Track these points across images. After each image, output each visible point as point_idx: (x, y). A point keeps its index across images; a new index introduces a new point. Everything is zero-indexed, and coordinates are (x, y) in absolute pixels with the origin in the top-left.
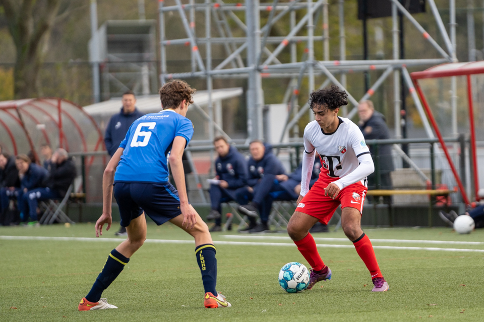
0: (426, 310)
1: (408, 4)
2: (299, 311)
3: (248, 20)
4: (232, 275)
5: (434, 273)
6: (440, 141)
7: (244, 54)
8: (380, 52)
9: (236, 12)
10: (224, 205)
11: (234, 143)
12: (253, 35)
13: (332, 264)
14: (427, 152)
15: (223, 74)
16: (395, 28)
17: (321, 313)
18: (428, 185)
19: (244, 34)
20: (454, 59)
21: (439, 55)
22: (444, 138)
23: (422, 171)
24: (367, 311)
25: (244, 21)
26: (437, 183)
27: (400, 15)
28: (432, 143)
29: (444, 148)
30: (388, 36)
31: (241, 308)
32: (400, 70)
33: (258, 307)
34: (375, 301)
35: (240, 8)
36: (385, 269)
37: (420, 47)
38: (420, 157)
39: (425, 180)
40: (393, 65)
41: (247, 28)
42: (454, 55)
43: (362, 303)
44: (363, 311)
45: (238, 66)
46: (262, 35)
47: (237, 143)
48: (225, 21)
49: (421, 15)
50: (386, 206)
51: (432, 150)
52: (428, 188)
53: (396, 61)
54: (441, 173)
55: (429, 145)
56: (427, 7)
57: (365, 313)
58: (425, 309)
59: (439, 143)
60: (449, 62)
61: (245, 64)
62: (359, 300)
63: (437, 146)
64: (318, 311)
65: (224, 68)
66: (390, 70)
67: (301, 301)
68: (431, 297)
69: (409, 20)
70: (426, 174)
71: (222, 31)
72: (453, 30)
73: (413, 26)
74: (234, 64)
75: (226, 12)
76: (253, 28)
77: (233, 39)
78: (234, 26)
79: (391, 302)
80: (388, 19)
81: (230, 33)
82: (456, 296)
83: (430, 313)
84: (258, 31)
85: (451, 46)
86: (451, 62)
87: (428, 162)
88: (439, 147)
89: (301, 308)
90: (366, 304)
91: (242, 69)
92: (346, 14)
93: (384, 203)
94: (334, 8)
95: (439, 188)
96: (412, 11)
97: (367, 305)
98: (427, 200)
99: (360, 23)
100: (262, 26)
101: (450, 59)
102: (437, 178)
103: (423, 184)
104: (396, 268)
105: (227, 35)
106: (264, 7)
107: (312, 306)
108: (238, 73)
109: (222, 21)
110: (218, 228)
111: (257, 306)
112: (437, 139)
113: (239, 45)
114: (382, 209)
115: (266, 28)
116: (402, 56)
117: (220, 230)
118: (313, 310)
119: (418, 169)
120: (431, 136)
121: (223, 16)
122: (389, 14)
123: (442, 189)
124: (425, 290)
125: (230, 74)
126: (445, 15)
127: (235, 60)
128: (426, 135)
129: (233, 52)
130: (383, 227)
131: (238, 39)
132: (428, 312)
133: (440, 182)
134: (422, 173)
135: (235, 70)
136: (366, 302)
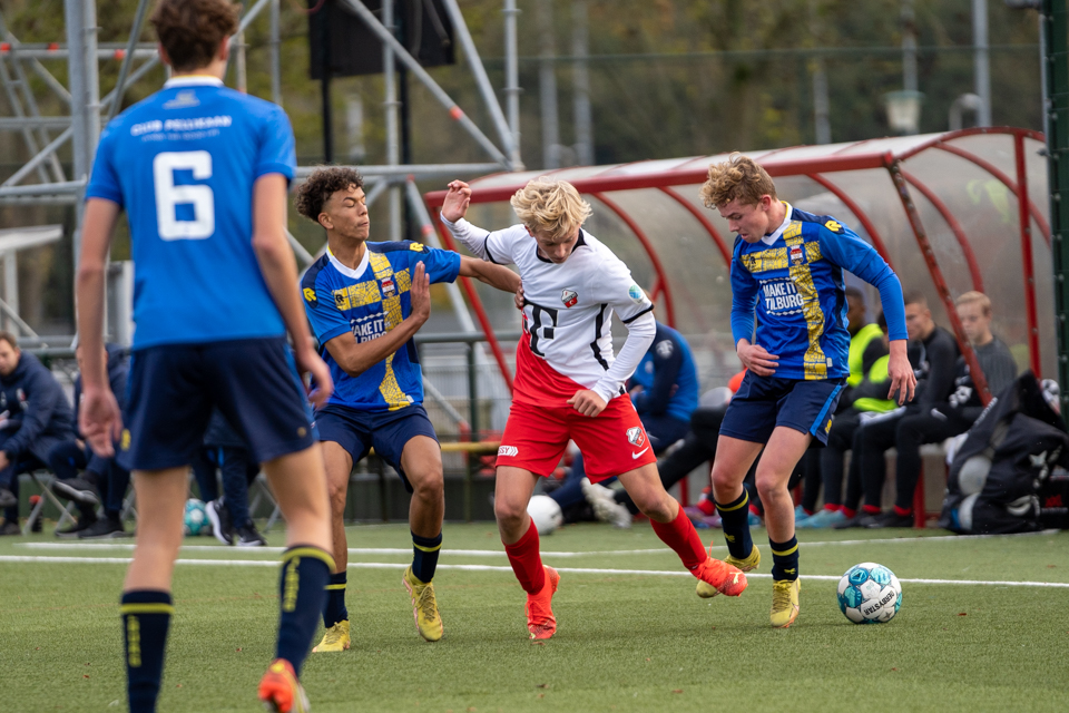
0: (461, 697)
1: (417, 48)
2: (190, 703)
3: (74, 79)
4: (44, 628)
5: (477, 618)
6: (488, 338)
7: (65, 153)
8: (359, 151)
9: (47, 62)
10: (24, 478)
11: (46, 345)
12: (86, 113)
13: (261, 602)
14: (460, 362)
15: (19, 196)
16: (391, 98)
17: (238, 705)
18: (463, 431)
19: (65, 109)
20: (517, 163)
21: (483, 156)
22: (496, 333)
23: (450, 401)
24: (337, 701)
25: (65, 82)
26: (482, 428)
27: (401, 68)
28: (471, 342)
29: (496, 352)
30: (374, 114)
31: (63, 698)
32: (403, 188)
33: (102, 696)
34: (353, 679)
35: (55, 53)
36: (373, 610)
37: (441, 138)
38: (445, 373)
39: (456, 422)
40: (386, 175)
41: (72, 97)
42: (515, 155)
43: (326, 684)
44: (328, 701)
45: (53, 179)
46: (104, 112)
47: (50, 345)
48: (23, 82)
49: (445, 70)
50: (374, 477)
51: (471, 357)
52: (462, 438)
53: (393, 167)
54: (489, 406)
55: (464, 347)
56: (458, 55)
57: (333, 705)
58: (461, 694)
59: (487, 344)
60: (504, 170)
61: (69, 174)
62: (319, 678)
63: (480, 348)
64: (231, 702)
65: (20, 183)
66: (380, 187)
67: (194, 681)
68: (473, 668)
69: (419, 82)
70: (460, 409)
71: (17, 104)
72: (513, 102)
73: (429, 94)
74: (43, 174)
75: (26, 63)
76: (86, 97)
77: (42, 119)
78: (43, 94)
79: (388, 680)
80: (375, 79)
81: (34, 108)
82: (524, 666)
83: (470, 702)
84: (95, 103)
85: (510, 135)
86: (511, 171)
87: (461, 384)
88: (487, 353)
89: (193, 696)
90: (333, 685)
91: (62, 184)
92: (284, 68)
93: (370, 472)
94: (258, 55)
95: (486, 439)
96: (426, 62)
97: (337, 688)
98: (460, 464)
99: (316, 85)
100: (104, 93)
101: (507, 164)
102: (482, 417)
103: (453, 430)
104: (397, 609)
105: (27, 112)
106: (107, 52)
107: (218, 690)
108: (54, 194)
109: (18, 82)
110: (12, 527)
111: (98, 693)
112: (481, 333)
113: (54, 134)
114: (366, 483)
115: (113, 96)
116: (406, 158)
117: (17, 532)
118: (221, 699)
119: (441, 398)
120: (469, 326)
121: (19, 70)
122: (378, 68)
123: (494, 440)
124: (458, 655)
125: (37, 195)
126: (496, 69)
127: (48, 166)
128: (458, 326)
129: (41, 149)
130: (367, 523)
131: (53, 121)
132: (467, 700)
133: (489, 425)
134: (449, 406)
135: (46, 186)
136: (333, 681)
